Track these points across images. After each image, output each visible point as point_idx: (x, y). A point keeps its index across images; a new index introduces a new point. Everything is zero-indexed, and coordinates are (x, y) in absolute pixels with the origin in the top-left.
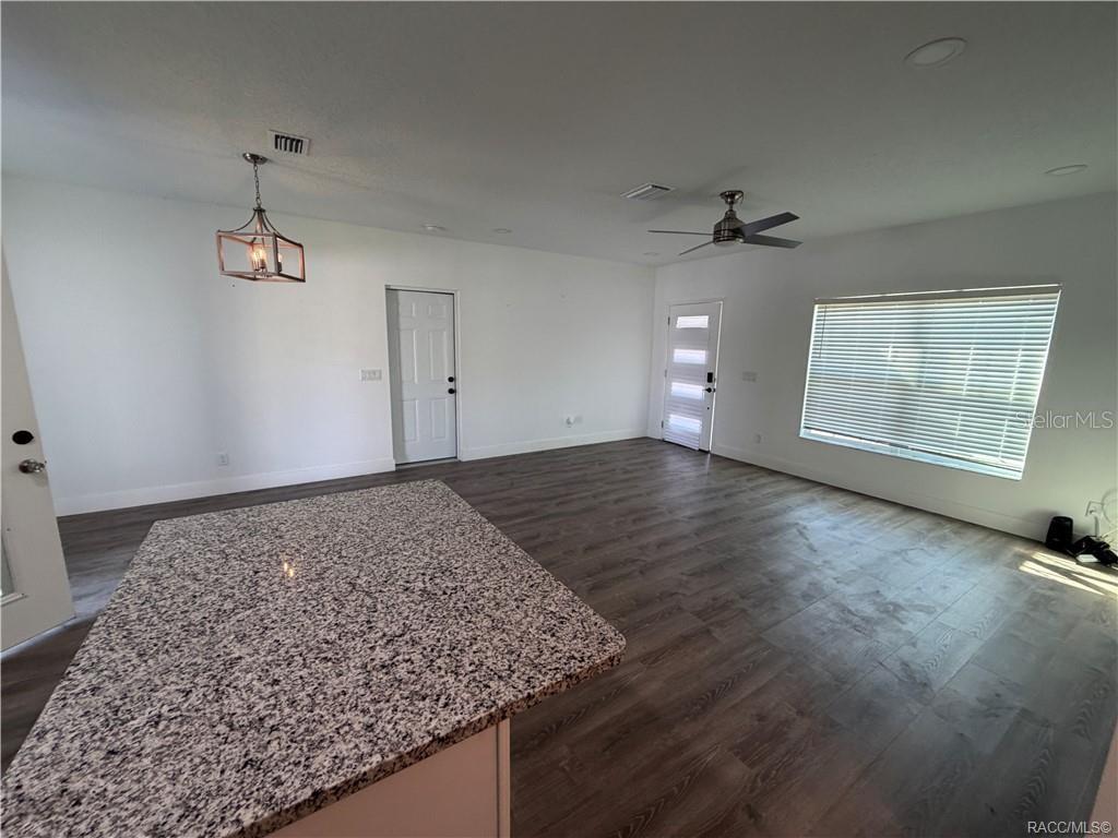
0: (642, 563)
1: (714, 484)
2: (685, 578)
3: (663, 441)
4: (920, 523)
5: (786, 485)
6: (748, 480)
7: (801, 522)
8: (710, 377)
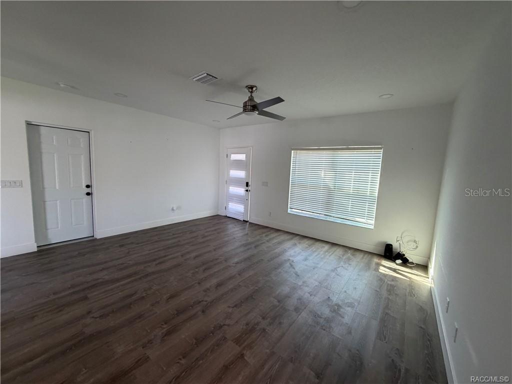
0: (205, 303)
1: (250, 240)
2: (230, 310)
3: (226, 216)
4: (339, 251)
5: (284, 237)
6: (266, 236)
7: (291, 258)
8: (247, 184)
